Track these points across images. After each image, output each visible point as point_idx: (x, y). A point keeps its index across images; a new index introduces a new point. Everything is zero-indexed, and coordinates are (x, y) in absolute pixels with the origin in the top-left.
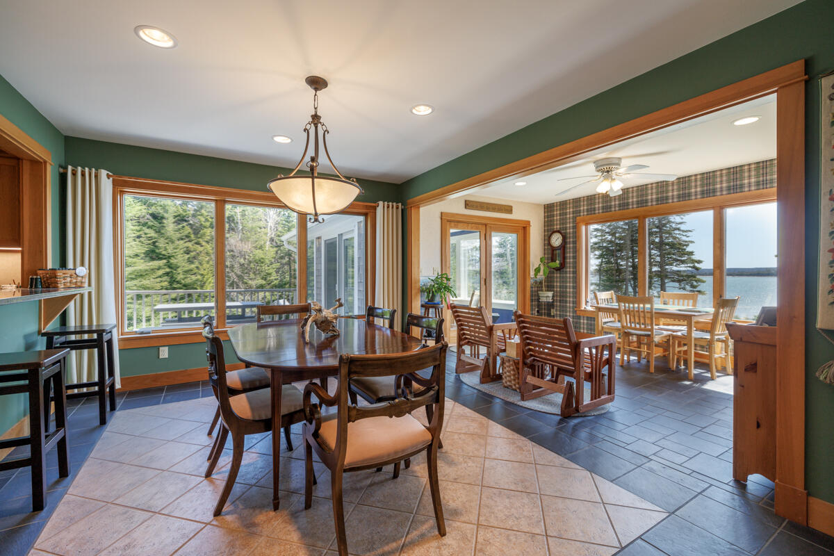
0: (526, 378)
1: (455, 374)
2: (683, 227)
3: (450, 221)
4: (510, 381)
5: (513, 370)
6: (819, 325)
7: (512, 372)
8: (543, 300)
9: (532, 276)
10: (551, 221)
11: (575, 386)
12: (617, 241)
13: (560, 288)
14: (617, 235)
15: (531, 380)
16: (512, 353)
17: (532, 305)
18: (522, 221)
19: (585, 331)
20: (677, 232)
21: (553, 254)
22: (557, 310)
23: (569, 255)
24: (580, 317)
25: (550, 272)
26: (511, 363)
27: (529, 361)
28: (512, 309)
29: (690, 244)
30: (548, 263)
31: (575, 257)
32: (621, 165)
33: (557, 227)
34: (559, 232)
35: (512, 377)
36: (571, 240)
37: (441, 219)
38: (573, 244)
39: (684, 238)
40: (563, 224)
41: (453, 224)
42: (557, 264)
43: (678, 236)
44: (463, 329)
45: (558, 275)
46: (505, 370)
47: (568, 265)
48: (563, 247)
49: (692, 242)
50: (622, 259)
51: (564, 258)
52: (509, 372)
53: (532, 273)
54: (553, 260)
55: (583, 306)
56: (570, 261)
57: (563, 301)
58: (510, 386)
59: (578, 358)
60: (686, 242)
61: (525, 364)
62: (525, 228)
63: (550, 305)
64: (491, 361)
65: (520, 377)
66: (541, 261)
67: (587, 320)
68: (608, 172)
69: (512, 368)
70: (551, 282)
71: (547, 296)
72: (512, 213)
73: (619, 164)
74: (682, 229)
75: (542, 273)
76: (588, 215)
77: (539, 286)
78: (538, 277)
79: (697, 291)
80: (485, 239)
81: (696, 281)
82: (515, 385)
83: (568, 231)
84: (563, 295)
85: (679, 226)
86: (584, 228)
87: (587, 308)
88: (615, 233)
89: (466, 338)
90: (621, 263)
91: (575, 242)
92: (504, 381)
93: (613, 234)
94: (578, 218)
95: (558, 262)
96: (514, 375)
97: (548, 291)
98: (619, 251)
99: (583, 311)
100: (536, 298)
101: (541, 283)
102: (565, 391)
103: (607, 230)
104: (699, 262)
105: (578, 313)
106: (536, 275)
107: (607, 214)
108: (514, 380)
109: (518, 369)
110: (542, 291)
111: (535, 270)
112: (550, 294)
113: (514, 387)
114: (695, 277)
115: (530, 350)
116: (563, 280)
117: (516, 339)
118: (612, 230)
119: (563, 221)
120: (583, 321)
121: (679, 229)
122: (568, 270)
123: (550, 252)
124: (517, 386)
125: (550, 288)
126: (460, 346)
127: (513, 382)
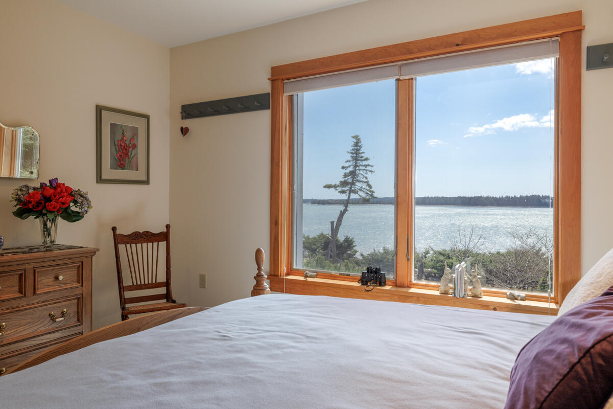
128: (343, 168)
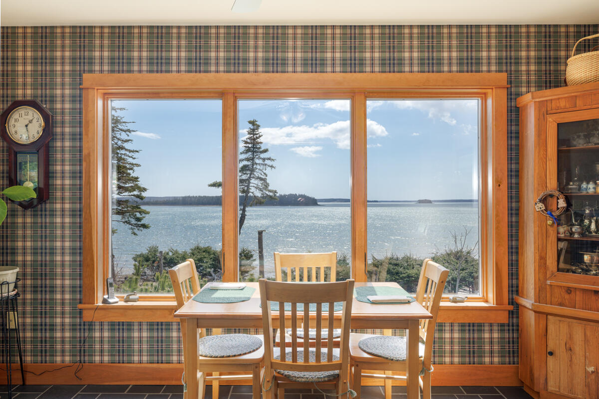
2: (126, 145)
19: (106, 359)
20: (123, 152)
21: (13, 163)
23: (63, 167)
24: (91, 325)
29: (135, 168)
31: (77, 175)
34: (33, 104)
36: (67, 130)
38: (73, 139)
39: (130, 160)
40: (43, 86)
42: (27, 190)
43: (123, 156)
45: (29, 220)
47: (59, 194)
48: (45, 145)
49: (138, 165)
51: (47, 175)
54: (14, 179)
55: (100, 297)
56: (63, 182)
57: (44, 289)
60: (132, 164)
67: (112, 330)
71: (2, 284)
76: (112, 71)
79: (142, 225)
81: (140, 212)
83: (59, 106)
84: (42, 272)
87: (111, 300)
91: (77, 137)
94: (86, 76)
95: (29, 184)
99: (97, 308)
104: (145, 190)
105: (88, 316)
112: (9, 275)
114: (139, 208)
116: (45, 233)
119: (44, 79)
120: (102, 335)
121: (125, 148)
122: (58, 206)
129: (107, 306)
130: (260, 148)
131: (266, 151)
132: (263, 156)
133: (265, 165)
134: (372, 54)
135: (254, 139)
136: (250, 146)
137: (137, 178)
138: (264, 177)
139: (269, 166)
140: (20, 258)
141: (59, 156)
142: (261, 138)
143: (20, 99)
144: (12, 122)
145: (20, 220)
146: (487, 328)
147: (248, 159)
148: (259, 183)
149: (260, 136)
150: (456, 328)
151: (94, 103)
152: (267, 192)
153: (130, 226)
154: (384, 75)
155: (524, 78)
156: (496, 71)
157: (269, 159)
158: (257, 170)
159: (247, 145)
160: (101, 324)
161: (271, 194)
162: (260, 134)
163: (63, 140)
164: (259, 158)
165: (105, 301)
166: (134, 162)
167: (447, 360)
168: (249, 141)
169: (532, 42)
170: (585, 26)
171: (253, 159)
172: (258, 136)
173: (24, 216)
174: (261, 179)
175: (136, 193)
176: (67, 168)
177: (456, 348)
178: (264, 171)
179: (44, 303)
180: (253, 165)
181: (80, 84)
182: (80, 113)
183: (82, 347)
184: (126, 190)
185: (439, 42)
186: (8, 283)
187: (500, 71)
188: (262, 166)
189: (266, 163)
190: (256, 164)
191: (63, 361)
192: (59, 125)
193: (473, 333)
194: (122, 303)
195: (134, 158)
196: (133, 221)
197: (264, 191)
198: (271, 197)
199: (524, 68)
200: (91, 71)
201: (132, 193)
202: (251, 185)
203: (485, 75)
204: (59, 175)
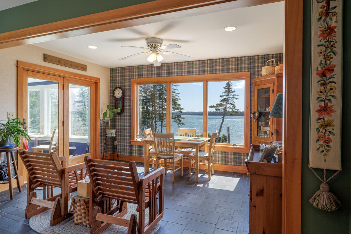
0: (95, 217)
1: (24, 219)
2: (176, 91)
3: (28, 70)
4: (81, 219)
5: (84, 209)
6: (311, 165)
7: (83, 211)
8: (109, 135)
9: (101, 119)
10: (114, 80)
11: (138, 218)
12: (148, 97)
13: (121, 126)
14: (148, 93)
15: (100, 217)
16: (83, 193)
17: (101, 140)
18: (94, 78)
19: (136, 155)
20: (174, 94)
21: (116, 103)
22: (118, 142)
23: (127, 104)
24: (133, 145)
25: (114, 116)
26: (82, 202)
27: (98, 199)
28: (86, 142)
30: (112, 109)
31: (130, 106)
32: (163, 44)
33: (118, 85)
34: (120, 88)
35: (83, 215)
36: (128, 94)
37: (17, 67)
38: (129, 96)
39: (177, 97)
40: (123, 82)
41: (30, 73)
42: (118, 110)
43: (174, 96)
44: (34, 173)
45: (119, 118)
46: (76, 210)
47: (126, 111)
48: (123, 98)
49: (180, 99)
50: (150, 106)
51: (123, 106)
52: (80, 211)
53: (101, 116)
54: (116, 107)
55: (135, 138)
56: (127, 108)
57: (122, 136)
58: (80, 223)
59: (140, 194)
60: (178, 99)
61: (94, 202)
62: (96, 83)
63: (114, 139)
64: (62, 202)
65: (90, 214)
66: (108, 108)
67: (138, 147)
68: (154, 48)
69: (82, 207)
70: (114, 122)
71: (112, 133)
72: (86, 71)
73: (161, 44)
74: (176, 92)
75: (108, 116)
76: (138, 78)
77: (106, 125)
78: (105, 119)
79: (182, 123)
80: (63, 89)
81: (181, 118)
82: (85, 222)
83: (126, 88)
84: (122, 131)
85: (175, 91)
86: (136, 86)
87: (137, 139)
88: (147, 92)
89: (38, 181)
90: (150, 109)
91: (130, 96)
92: (75, 219)
93: (146, 93)
94: (132, 80)
95: (119, 108)
96: (85, 213)
97: (112, 128)
98: (148, 102)
99: (134, 141)
100: (104, 133)
101: (107, 123)
102: (130, 224)
103: (143, 90)
104: (182, 109)
105: (132, 143)
106: (104, 117)
107: (149, 78)
108: (85, 217)
109: (88, 207)
110: (108, 129)
111: (104, 114)
112: (114, 131)
113: (84, 224)
114: (180, 116)
115: (99, 189)
116: (123, 121)
117: (87, 180)
118: (145, 90)
119: (123, 81)
120: (135, 148)
121: (175, 92)
122: (126, 114)
123: (114, 101)
124: (87, 222)
125: (114, 127)
126: (31, 189)
127: (83, 219)
128: (221, 96)
129: (137, 141)
130: (231, 90)
131: (234, 92)
132: (232, 94)
133: (234, 98)
134: (207, 68)
135: (229, 87)
136: (227, 89)
137: (180, 104)
138: (233, 103)
139: (235, 98)
140: (117, 127)
141: (126, 101)
142: (232, 86)
143: (118, 86)
144: (115, 92)
145: (117, 118)
146: (243, 155)
147: (226, 96)
148: (231, 106)
149: (231, 85)
150: (233, 154)
151: (134, 87)
152: (234, 110)
153: (177, 124)
154: (211, 75)
155: (257, 73)
156: (247, 71)
157: (236, 95)
158: (230, 100)
159: (226, 89)
160: (135, 146)
161: (236, 111)
162: (232, 84)
163: (127, 97)
164: (231, 95)
165: (136, 140)
166: (178, 98)
167: (230, 164)
168: (226, 87)
169: (260, 61)
170: (279, 54)
171: (228, 95)
172: (230, 85)
173: (118, 116)
174: (232, 104)
175: (179, 110)
176: (128, 104)
177: (232, 160)
178: (233, 100)
179: (122, 139)
180: (228, 98)
181: (131, 82)
182: (131, 89)
183: (131, 151)
184: (176, 109)
185: (228, 63)
186: (113, 133)
187: (248, 71)
188: (232, 99)
189: (234, 97)
190: (230, 97)
191: (127, 155)
192: (126, 93)
193: (238, 156)
194: (140, 140)
195: (178, 97)
196: (178, 122)
197: (233, 109)
198: (236, 112)
199: (257, 70)
200: (133, 78)
201: (178, 110)
202: (227, 107)
203: (243, 73)
204: (126, 106)
